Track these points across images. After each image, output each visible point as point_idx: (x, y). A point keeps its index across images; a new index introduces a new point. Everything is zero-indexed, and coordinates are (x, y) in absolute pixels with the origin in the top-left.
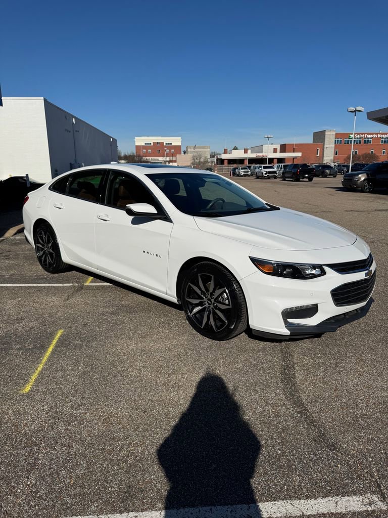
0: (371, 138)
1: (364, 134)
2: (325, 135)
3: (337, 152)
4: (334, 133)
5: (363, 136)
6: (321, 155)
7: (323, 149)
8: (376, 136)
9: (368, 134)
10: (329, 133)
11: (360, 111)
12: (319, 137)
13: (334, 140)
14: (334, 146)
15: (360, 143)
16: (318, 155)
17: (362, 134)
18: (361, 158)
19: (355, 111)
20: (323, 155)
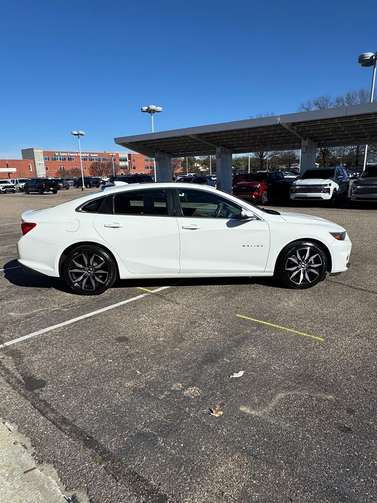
0: (73, 156)
1: (67, 153)
2: (33, 152)
3: (47, 168)
4: (42, 151)
5: (66, 154)
6: (34, 171)
7: (35, 165)
8: (77, 155)
9: (70, 153)
10: (37, 151)
11: (82, 135)
12: (28, 154)
13: (42, 157)
14: (43, 162)
15: (65, 160)
16: (31, 170)
17: (65, 153)
18: (70, 172)
19: (78, 135)
20: (36, 170)
